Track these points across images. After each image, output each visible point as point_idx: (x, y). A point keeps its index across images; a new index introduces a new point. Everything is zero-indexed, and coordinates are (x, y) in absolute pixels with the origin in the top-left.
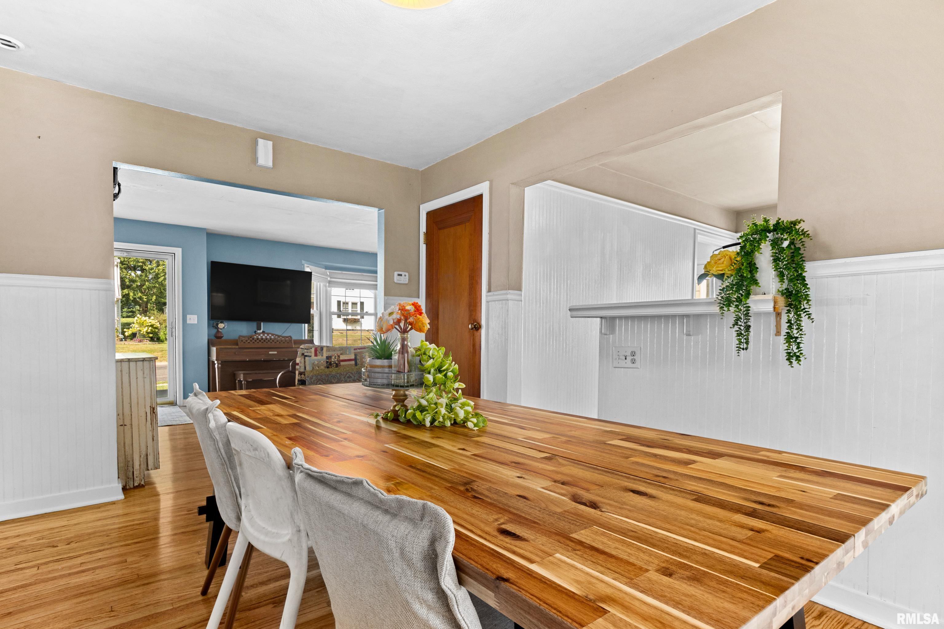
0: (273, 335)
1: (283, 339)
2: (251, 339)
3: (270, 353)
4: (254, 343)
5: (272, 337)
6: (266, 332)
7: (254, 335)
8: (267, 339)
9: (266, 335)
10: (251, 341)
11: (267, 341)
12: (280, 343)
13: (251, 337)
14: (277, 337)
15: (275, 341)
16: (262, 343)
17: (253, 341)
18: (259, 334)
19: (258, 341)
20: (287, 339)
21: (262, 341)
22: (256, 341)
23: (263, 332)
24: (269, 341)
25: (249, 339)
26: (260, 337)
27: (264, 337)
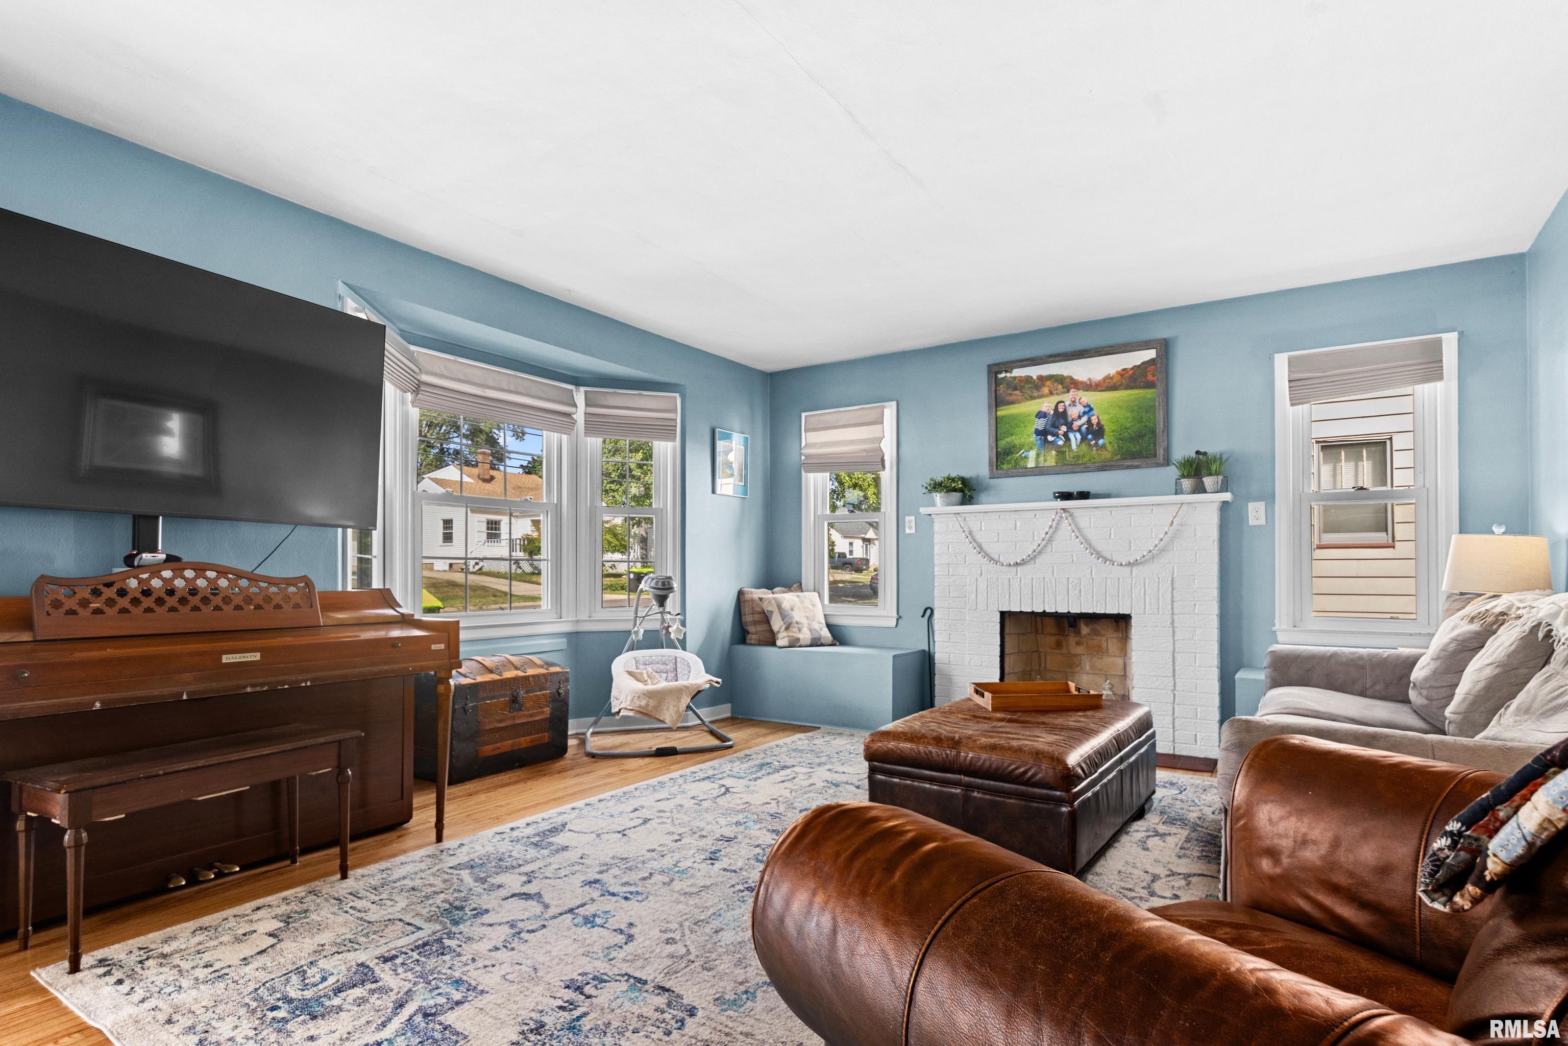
0: (222, 572)
1: (273, 589)
2: (110, 593)
3: (226, 659)
4: (124, 611)
5: (223, 583)
6: (185, 559)
7: (125, 576)
8: (194, 592)
9: (189, 574)
10: (110, 602)
11: (195, 601)
12: (258, 607)
13: (109, 585)
14: (244, 583)
15: (238, 600)
16: (172, 609)
17: (124, 602)
18: (155, 569)
19: (148, 602)
20: (292, 589)
21: (172, 601)
22: (135, 602)
23: (170, 559)
24: (205, 600)
25: (96, 593)
26: (156, 583)
27: (179, 583)
